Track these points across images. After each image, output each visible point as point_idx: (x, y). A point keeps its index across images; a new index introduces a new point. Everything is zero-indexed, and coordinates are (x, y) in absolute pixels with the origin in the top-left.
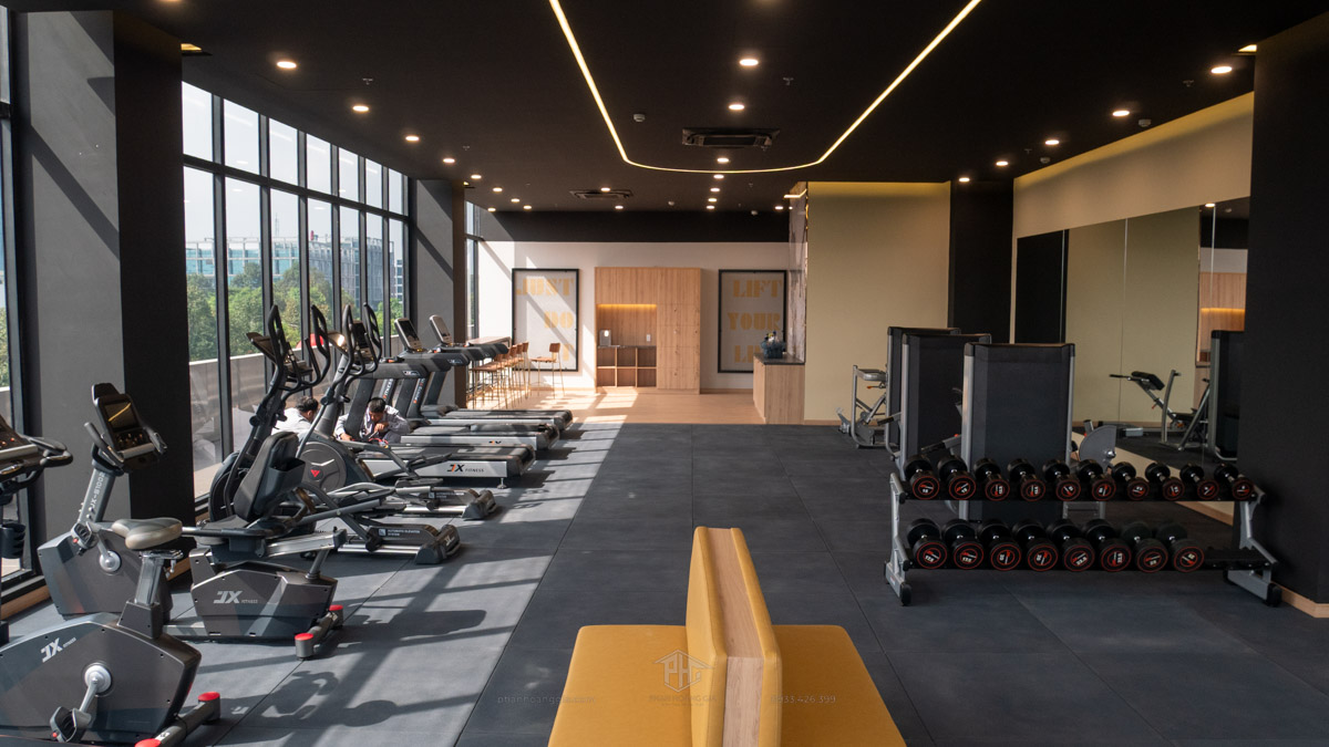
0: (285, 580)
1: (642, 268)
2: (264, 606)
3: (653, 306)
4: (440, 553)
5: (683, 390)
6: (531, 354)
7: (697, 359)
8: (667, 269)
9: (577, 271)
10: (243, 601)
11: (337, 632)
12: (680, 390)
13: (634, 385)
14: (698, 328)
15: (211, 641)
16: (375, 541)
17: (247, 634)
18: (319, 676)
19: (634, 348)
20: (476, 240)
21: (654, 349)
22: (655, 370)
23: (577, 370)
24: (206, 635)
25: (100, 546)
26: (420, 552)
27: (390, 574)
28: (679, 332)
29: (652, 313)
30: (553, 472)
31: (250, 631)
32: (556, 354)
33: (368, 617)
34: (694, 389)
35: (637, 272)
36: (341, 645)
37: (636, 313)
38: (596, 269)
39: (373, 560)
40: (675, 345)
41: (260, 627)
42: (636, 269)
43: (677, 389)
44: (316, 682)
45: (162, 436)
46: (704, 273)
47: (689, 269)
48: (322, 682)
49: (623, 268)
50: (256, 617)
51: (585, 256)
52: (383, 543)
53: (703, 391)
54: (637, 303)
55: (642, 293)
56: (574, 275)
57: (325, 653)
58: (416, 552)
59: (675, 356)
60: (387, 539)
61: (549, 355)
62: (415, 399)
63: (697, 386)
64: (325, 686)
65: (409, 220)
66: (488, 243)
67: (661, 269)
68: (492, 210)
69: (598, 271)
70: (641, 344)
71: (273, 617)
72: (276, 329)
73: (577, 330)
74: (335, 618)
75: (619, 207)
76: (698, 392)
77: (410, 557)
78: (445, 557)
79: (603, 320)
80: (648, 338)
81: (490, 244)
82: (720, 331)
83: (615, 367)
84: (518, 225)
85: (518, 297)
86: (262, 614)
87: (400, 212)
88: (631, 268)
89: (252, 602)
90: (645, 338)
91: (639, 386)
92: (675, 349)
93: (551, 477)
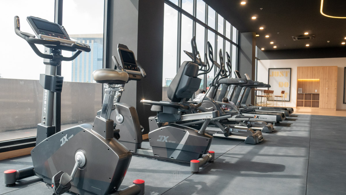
0: (188, 133)
1: (315, 67)
2: (178, 145)
3: (318, 80)
4: (256, 141)
5: (329, 109)
6: (275, 94)
7: (335, 98)
8: (324, 67)
9: (291, 69)
10: (169, 141)
11: (211, 164)
12: (328, 109)
13: (310, 106)
14: (336, 87)
15: (155, 159)
16: (228, 133)
17: (170, 158)
18: (199, 183)
19: (310, 94)
20: (258, 59)
21: (318, 95)
22: (318, 102)
23: (289, 101)
24: (153, 155)
25: (116, 111)
26: (247, 139)
27: (234, 146)
28: (328, 89)
29: (318, 83)
30: (292, 124)
31: (171, 156)
32: (283, 94)
33: (225, 160)
34: (334, 109)
35: (313, 68)
36: (212, 170)
37: (312, 83)
38: (298, 67)
39: (227, 139)
40: (327, 93)
41: (176, 155)
42: (313, 67)
43: (327, 109)
44: (196, 186)
45: (145, 70)
46: (339, 69)
47: (333, 66)
48: (200, 187)
49: (308, 67)
50: (174, 149)
51: (294, 64)
52: (231, 134)
53: (337, 110)
54: (312, 78)
55: (315, 75)
56: (289, 70)
57: (205, 172)
58: (246, 139)
59: (326, 97)
60: (233, 133)
61: (280, 94)
62: (239, 100)
63: (335, 107)
64: (201, 189)
65: (238, 46)
66: (261, 60)
67: (322, 67)
68: (263, 49)
69: (299, 68)
70: (313, 93)
71: (182, 150)
72: (194, 45)
73: (290, 88)
74: (211, 156)
75: (308, 45)
76: (335, 110)
77: (243, 141)
78: (258, 142)
79: (300, 85)
80: (316, 91)
81: (262, 61)
82: (344, 89)
83: (304, 100)
84: (271, 54)
85: (270, 77)
86: (177, 148)
87: (235, 43)
88: (311, 67)
89: (173, 142)
90: (315, 91)
91: (312, 107)
92: (326, 95)
93: (291, 125)
